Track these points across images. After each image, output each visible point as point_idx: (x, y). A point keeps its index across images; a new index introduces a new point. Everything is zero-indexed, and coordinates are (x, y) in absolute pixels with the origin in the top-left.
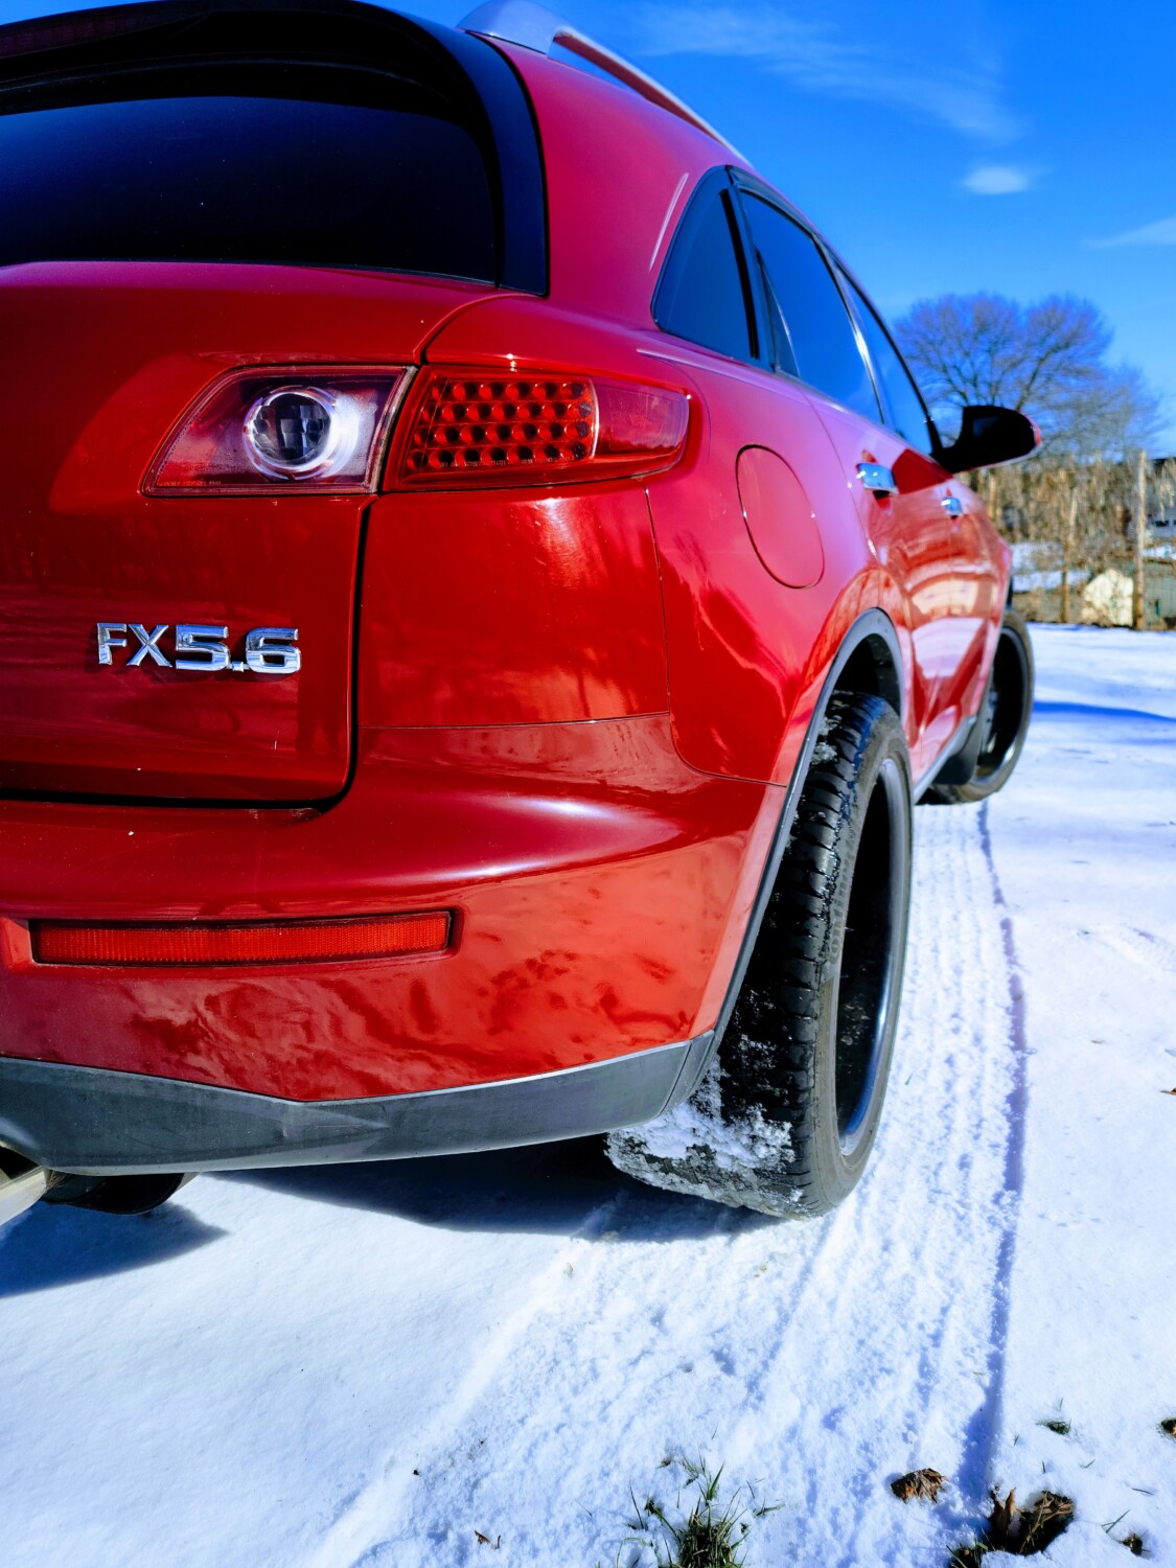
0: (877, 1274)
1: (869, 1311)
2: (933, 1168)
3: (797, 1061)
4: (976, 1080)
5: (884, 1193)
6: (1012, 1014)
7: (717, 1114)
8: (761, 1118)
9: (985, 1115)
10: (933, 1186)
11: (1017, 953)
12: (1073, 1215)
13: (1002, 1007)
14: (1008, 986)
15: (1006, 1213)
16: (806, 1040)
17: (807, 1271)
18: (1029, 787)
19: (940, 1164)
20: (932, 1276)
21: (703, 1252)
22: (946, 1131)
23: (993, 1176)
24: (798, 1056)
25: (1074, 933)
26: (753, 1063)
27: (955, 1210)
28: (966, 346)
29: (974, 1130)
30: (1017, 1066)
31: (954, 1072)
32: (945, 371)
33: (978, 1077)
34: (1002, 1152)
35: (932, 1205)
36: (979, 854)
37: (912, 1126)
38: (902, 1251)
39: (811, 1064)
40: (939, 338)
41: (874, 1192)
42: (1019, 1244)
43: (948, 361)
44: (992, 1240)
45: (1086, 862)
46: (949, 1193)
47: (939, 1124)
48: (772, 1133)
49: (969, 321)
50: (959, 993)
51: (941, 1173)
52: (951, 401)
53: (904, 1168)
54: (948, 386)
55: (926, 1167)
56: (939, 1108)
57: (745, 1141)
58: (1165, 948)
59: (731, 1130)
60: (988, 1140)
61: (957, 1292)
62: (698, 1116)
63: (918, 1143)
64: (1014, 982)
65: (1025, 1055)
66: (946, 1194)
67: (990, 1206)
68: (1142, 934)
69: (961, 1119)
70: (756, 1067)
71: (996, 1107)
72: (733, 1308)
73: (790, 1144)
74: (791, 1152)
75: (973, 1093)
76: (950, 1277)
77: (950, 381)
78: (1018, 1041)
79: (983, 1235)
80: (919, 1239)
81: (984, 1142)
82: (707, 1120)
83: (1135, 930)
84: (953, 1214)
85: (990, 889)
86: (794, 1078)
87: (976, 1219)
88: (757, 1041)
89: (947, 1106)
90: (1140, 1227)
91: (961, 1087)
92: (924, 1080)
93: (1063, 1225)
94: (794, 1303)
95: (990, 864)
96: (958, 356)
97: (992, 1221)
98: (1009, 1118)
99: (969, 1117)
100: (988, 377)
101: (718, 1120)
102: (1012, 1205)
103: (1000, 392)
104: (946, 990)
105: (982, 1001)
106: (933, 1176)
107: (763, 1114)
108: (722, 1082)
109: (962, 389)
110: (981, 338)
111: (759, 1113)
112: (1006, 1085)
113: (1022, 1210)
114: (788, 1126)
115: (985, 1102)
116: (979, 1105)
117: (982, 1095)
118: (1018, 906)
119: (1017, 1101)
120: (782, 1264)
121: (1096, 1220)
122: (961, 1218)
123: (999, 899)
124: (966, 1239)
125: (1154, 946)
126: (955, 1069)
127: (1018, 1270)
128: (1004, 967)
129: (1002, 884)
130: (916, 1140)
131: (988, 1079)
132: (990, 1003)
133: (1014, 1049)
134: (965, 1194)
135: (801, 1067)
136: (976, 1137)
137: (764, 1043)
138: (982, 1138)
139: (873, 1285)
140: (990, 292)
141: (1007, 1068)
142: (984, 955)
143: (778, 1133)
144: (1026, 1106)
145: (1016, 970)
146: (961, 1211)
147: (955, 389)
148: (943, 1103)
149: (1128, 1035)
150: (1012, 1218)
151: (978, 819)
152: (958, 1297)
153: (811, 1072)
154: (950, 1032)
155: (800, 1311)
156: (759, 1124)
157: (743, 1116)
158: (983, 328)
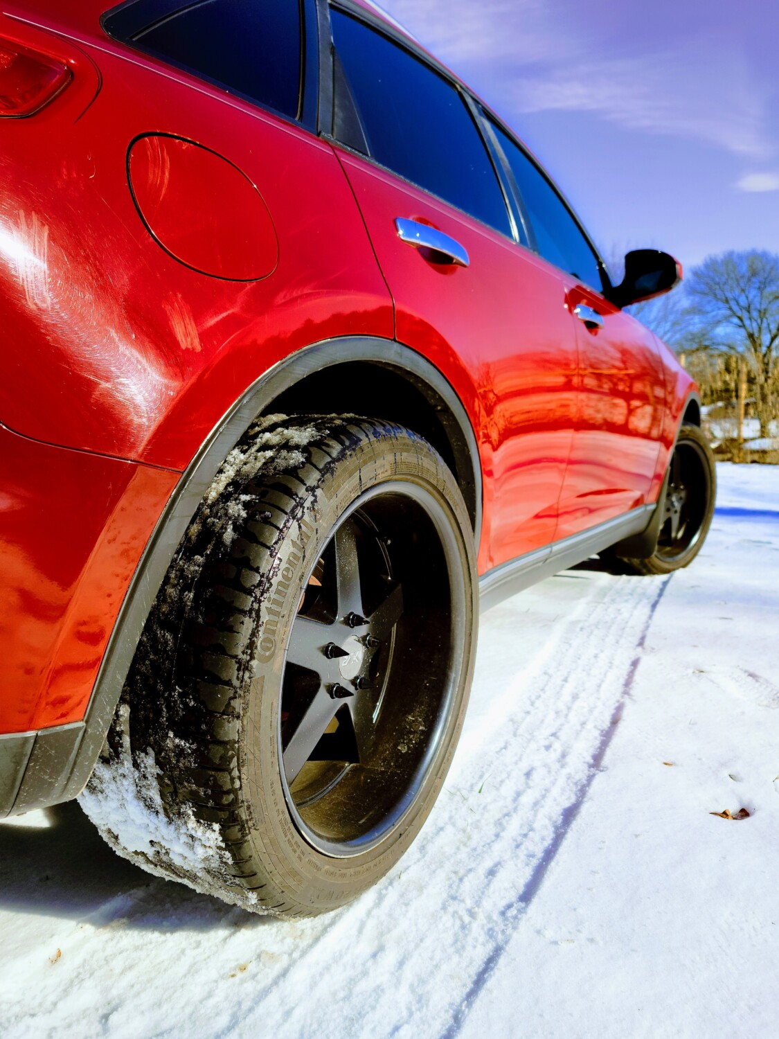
0: (352, 982)
1: (320, 1025)
2: (462, 872)
3: (217, 761)
4: (543, 792)
5: (402, 896)
6: (604, 736)
7: (161, 811)
8: (193, 818)
9: (536, 825)
10: (453, 892)
11: (634, 685)
12: (570, 933)
13: (599, 730)
14: (613, 711)
15: (506, 925)
16: (226, 739)
17: (284, 973)
18: (713, 565)
19: (470, 870)
20: (404, 989)
21: (198, 944)
22: (493, 838)
23: (514, 886)
24: (218, 756)
25: (690, 671)
26: (178, 761)
27: (461, 919)
28: (742, 285)
29: (519, 839)
30: (585, 782)
31: (527, 784)
32: (727, 301)
33: (546, 790)
34: (535, 862)
35: (442, 912)
36: (647, 610)
37: (464, 831)
38: (390, 958)
39: (234, 763)
40: (724, 280)
41: (392, 895)
42: (502, 961)
43: (729, 295)
44: (480, 954)
45: (731, 619)
46: (463, 901)
47: (490, 830)
48: (204, 833)
49: (744, 268)
50: (566, 716)
51: (466, 879)
52: (732, 323)
53: (434, 872)
54: (728, 312)
55: (455, 873)
56: (499, 816)
57: (184, 839)
58: (767, 687)
59: (172, 827)
60: (527, 849)
61: (419, 1010)
62: (146, 812)
63: (462, 847)
64: (620, 708)
65: (597, 772)
66: (460, 901)
67: (496, 916)
68: (751, 675)
69: (513, 828)
70: (181, 765)
71: (550, 819)
72: (188, 1010)
73: (223, 845)
74: (228, 854)
75: (536, 804)
76: (420, 992)
77: (730, 309)
78: (597, 761)
79: (475, 947)
80: (412, 945)
81: (522, 853)
82: (153, 816)
83: (745, 671)
84: (458, 923)
85: (639, 635)
86: (215, 780)
87: (477, 930)
88: (181, 738)
89: (507, 815)
90: (633, 950)
91: (527, 799)
92: (498, 789)
93: (555, 943)
94: (251, 1010)
95: (650, 617)
96: (737, 292)
97: (490, 933)
98: (557, 828)
99: (521, 826)
100: (758, 307)
101: (162, 816)
102: (515, 917)
103: (767, 316)
104: (557, 713)
105: (583, 724)
106: (457, 881)
107: (195, 814)
108: (159, 778)
109: (739, 314)
110: (753, 280)
111: (190, 812)
112: (569, 798)
113: (523, 925)
114: (216, 827)
115: (540, 815)
116: (535, 815)
117: (542, 807)
118: (653, 649)
119: (569, 814)
120: (264, 965)
121: (592, 940)
122: (463, 927)
123: (641, 643)
124: (457, 951)
125: (757, 684)
126: (530, 782)
127: (488, 990)
128: (618, 696)
129: (649, 633)
130: (462, 845)
131: (555, 791)
132: (589, 726)
133: (591, 766)
134: (478, 903)
135: (224, 767)
136: (518, 846)
137: (187, 740)
138: (523, 847)
139: (341, 994)
140: (760, 249)
141: (576, 784)
142: (604, 686)
143: (209, 833)
144: (574, 819)
145: (627, 700)
146: (467, 919)
147: (734, 314)
148: (505, 811)
149: (700, 759)
150: (509, 931)
151: (661, 586)
152: (417, 1015)
153: (235, 773)
154: (543, 748)
155: (251, 1019)
156: (192, 822)
157: (180, 814)
158: (754, 274)
